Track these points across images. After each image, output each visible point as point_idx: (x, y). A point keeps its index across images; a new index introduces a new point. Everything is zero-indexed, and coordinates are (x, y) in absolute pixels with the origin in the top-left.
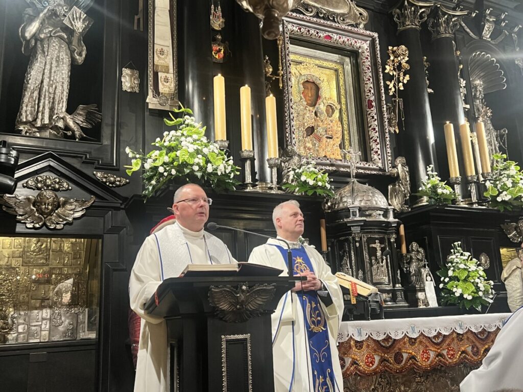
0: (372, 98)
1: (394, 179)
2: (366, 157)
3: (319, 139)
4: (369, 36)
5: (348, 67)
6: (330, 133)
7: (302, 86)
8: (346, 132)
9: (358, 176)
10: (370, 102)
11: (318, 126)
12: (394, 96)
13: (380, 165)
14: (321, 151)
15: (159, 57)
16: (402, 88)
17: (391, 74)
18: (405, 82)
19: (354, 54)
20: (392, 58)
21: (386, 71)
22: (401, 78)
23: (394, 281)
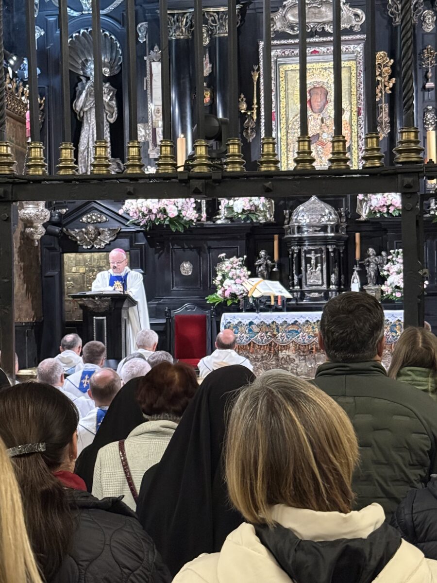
0: (362, 106)
3: (323, 145)
11: (323, 132)
14: (324, 157)
15: (156, 115)
16: (390, 92)
18: (391, 85)
22: (386, 83)
23: (329, 283)
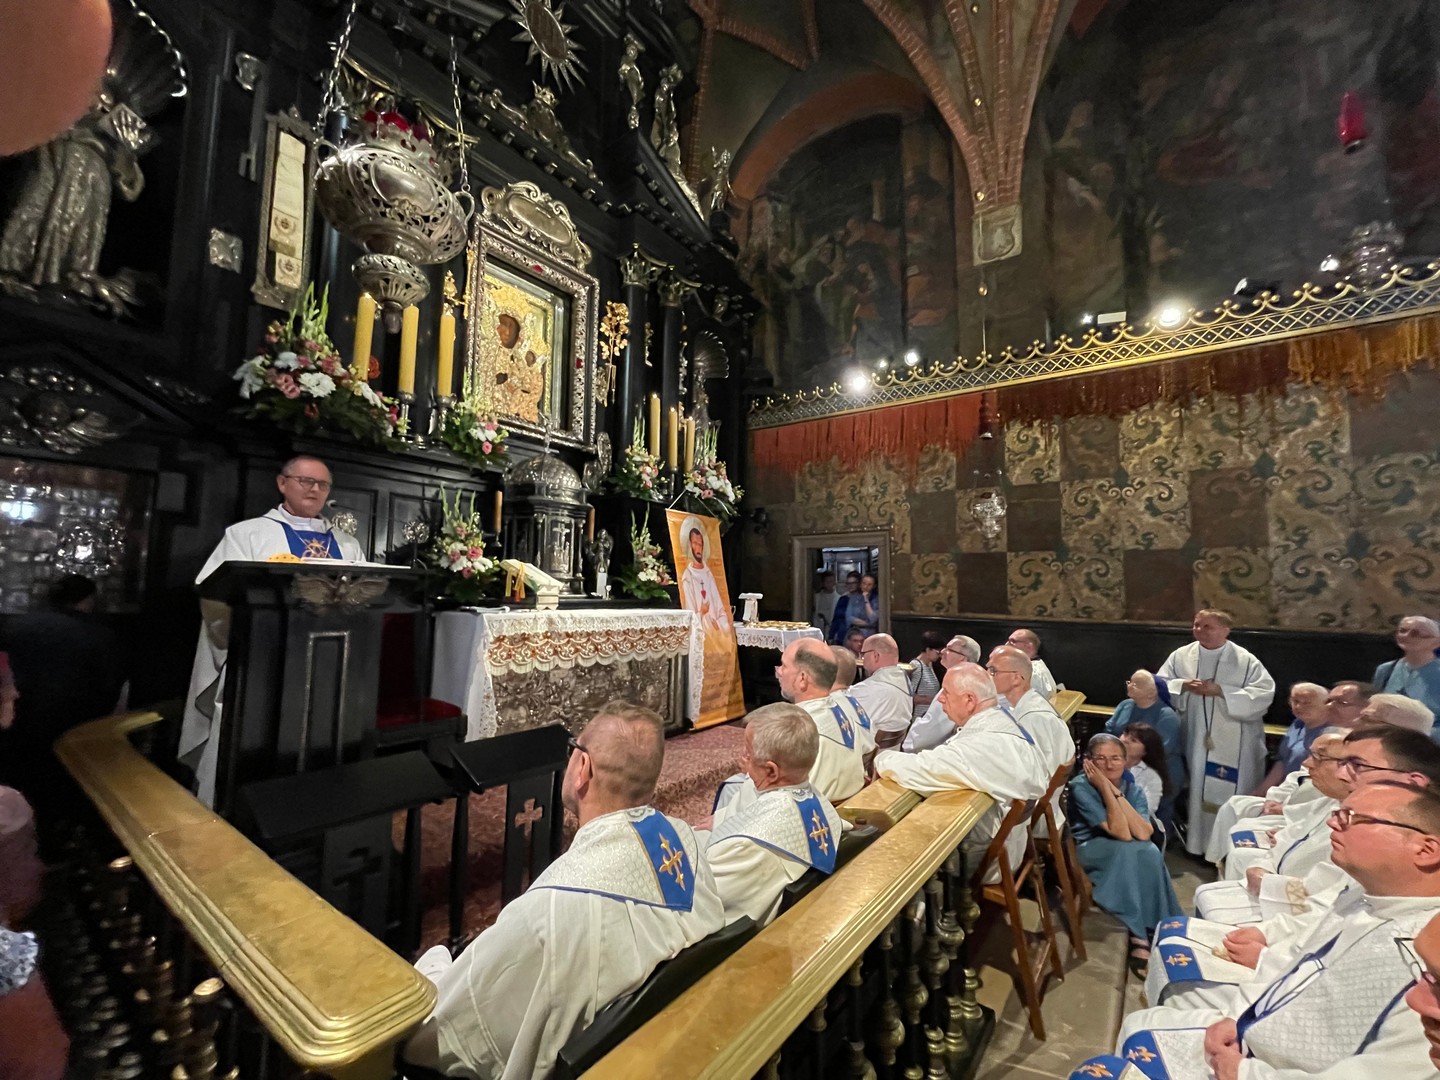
0: (583, 358)
1: (594, 457)
2: (566, 424)
3: (512, 390)
4: (588, 281)
5: (561, 310)
6: (527, 386)
7: (497, 319)
8: (547, 390)
9: (553, 445)
10: (579, 361)
11: (513, 374)
12: (607, 361)
13: (581, 437)
14: (513, 406)
15: (278, 229)
16: (618, 354)
17: (607, 334)
18: (622, 347)
19: (569, 298)
20: (609, 315)
21: (602, 330)
22: (618, 341)
23: (576, 570)
